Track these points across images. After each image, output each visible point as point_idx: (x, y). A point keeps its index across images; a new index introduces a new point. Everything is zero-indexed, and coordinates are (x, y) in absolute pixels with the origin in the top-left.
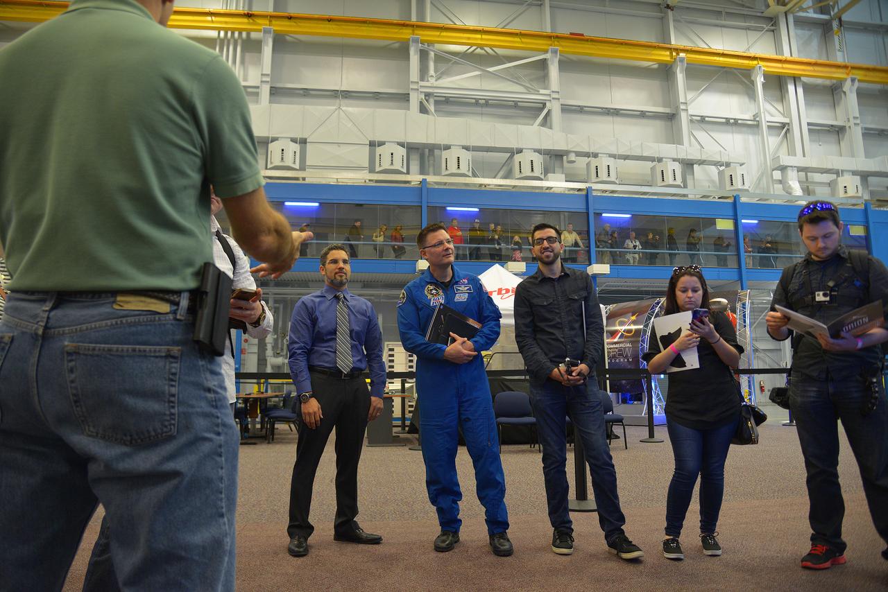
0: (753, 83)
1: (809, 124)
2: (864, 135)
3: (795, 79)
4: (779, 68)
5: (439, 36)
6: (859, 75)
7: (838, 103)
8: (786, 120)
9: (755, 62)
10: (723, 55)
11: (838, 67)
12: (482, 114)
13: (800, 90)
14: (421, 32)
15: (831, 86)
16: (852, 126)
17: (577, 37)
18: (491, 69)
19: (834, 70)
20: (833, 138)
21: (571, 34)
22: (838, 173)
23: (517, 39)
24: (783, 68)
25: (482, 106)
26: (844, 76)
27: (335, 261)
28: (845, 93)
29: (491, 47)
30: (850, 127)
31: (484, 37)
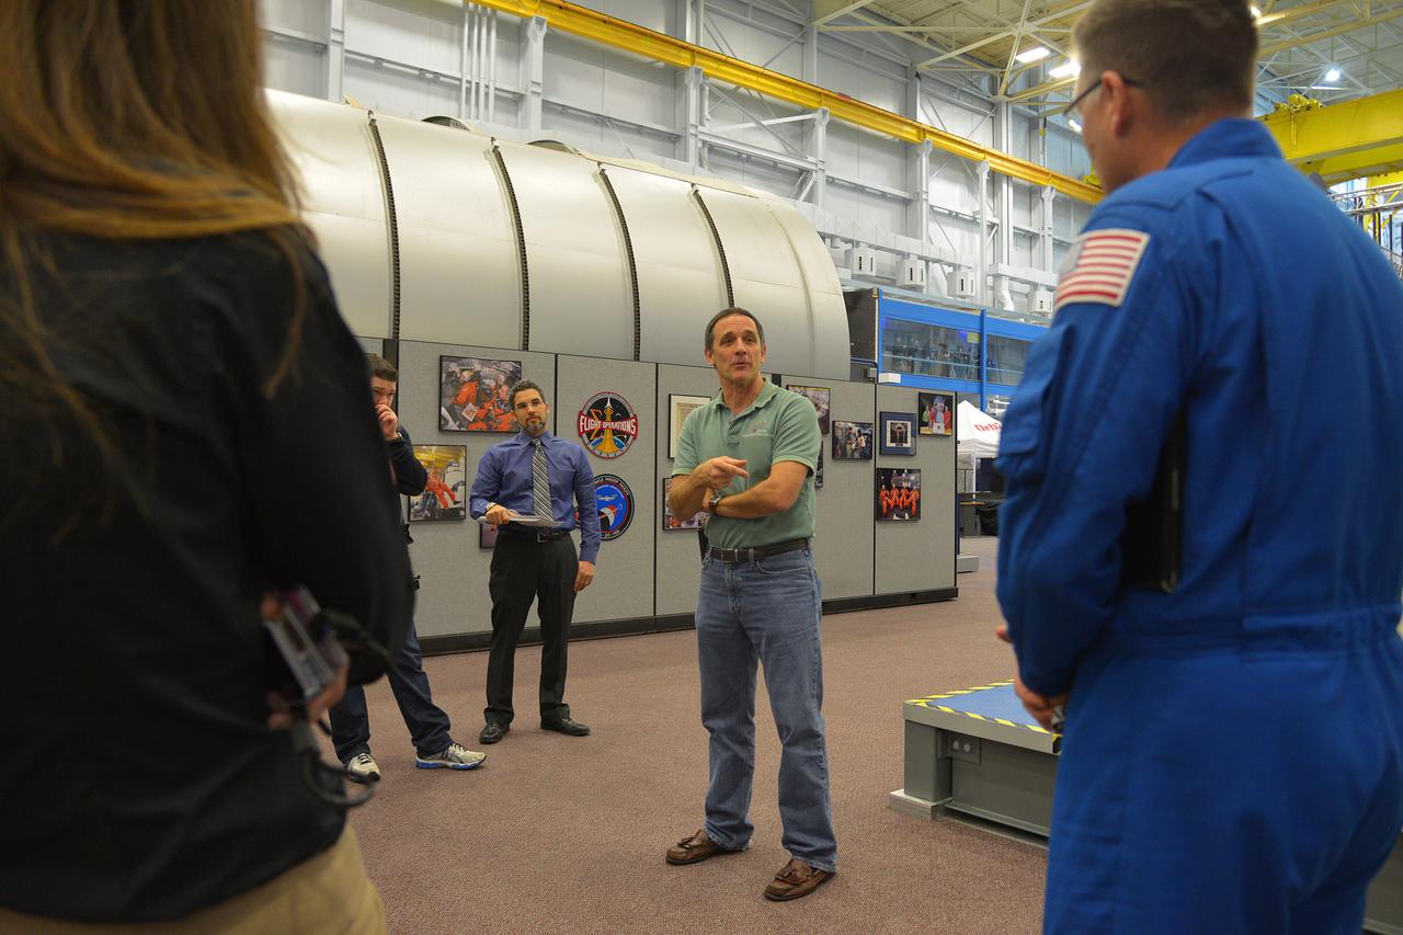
0: (977, 177)
1: (1014, 228)
2: (1054, 244)
3: (1009, 177)
4: (998, 164)
5: (717, 70)
6: (1056, 184)
7: (1035, 207)
8: (996, 221)
9: (982, 155)
10: (960, 143)
11: (1042, 172)
12: (743, 171)
13: (1011, 190)
14: (704, 62)
15: (1030, 188)
16: (1046, 236)
17: (843, 99)
18: (765, 123)
19: (1038, 175)
20: (1026, 244)
21: (840, 94)
22: (1035, 286)
23: (789, 89)
24: (1002, 166)
25: (744, 161)
26: (1045, 183)
27: (523, 405)
28: (1043, 200)
29: (759, 92)
30: (1043, 236)
31: (760, 80)
